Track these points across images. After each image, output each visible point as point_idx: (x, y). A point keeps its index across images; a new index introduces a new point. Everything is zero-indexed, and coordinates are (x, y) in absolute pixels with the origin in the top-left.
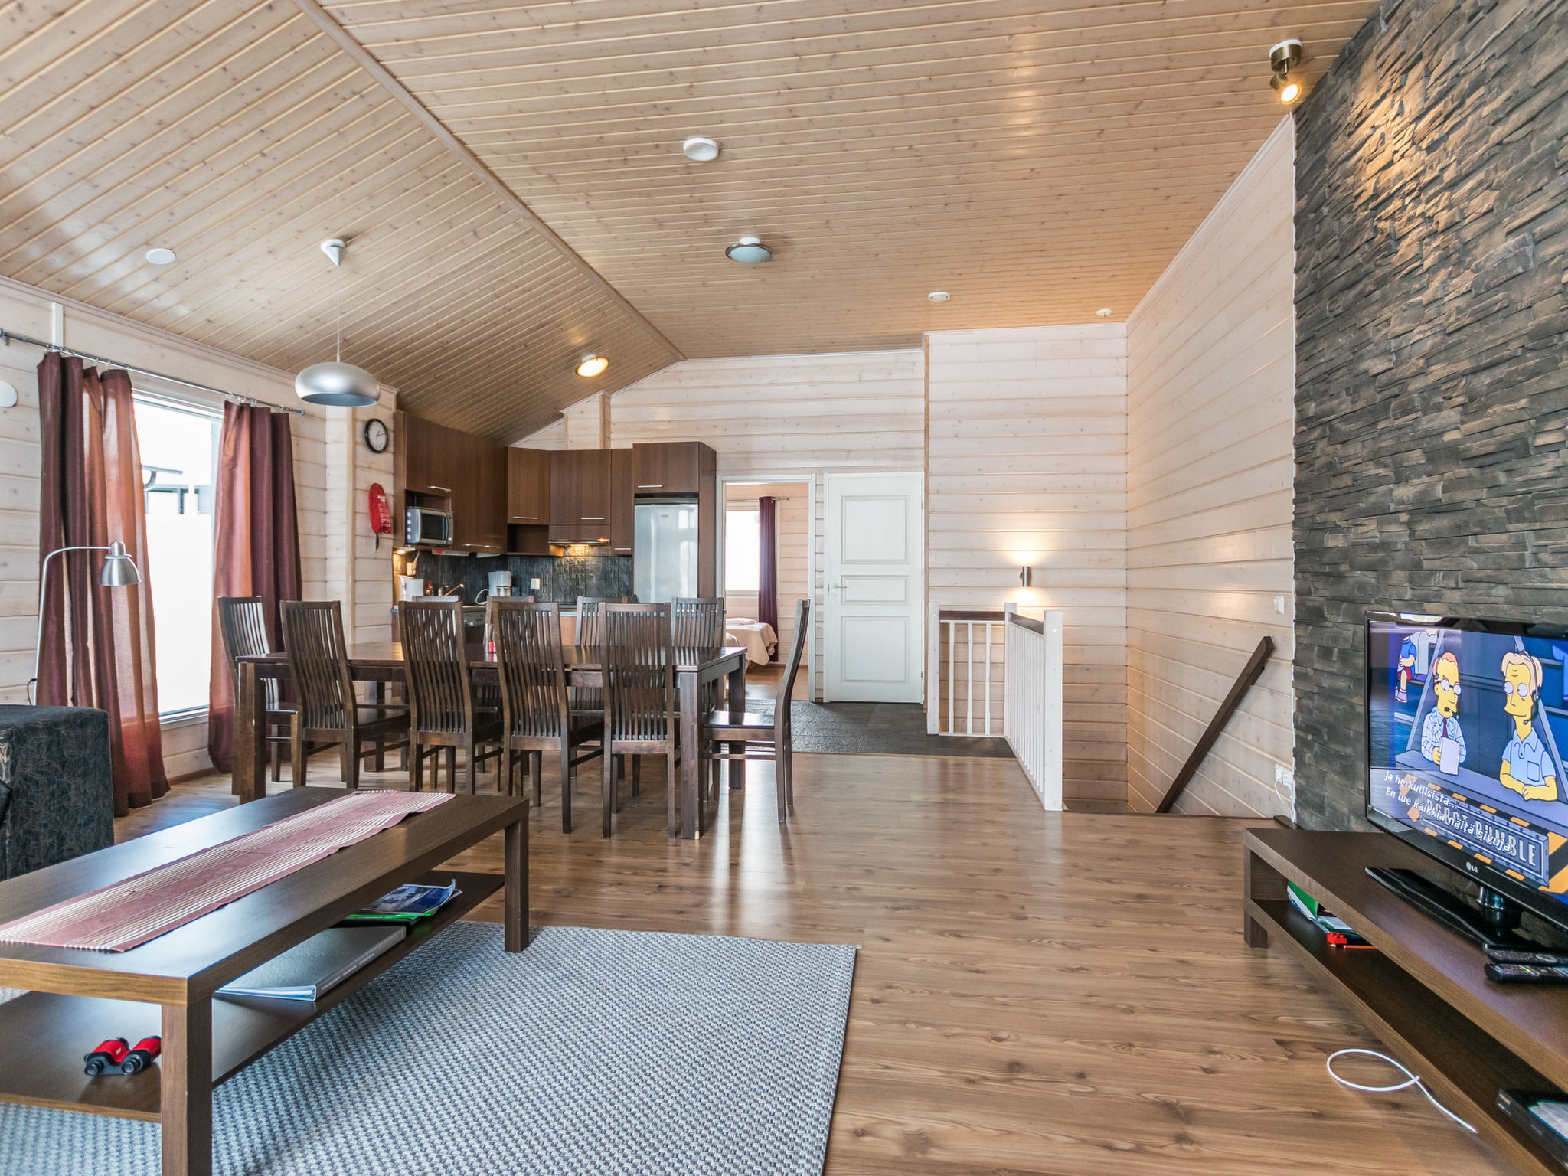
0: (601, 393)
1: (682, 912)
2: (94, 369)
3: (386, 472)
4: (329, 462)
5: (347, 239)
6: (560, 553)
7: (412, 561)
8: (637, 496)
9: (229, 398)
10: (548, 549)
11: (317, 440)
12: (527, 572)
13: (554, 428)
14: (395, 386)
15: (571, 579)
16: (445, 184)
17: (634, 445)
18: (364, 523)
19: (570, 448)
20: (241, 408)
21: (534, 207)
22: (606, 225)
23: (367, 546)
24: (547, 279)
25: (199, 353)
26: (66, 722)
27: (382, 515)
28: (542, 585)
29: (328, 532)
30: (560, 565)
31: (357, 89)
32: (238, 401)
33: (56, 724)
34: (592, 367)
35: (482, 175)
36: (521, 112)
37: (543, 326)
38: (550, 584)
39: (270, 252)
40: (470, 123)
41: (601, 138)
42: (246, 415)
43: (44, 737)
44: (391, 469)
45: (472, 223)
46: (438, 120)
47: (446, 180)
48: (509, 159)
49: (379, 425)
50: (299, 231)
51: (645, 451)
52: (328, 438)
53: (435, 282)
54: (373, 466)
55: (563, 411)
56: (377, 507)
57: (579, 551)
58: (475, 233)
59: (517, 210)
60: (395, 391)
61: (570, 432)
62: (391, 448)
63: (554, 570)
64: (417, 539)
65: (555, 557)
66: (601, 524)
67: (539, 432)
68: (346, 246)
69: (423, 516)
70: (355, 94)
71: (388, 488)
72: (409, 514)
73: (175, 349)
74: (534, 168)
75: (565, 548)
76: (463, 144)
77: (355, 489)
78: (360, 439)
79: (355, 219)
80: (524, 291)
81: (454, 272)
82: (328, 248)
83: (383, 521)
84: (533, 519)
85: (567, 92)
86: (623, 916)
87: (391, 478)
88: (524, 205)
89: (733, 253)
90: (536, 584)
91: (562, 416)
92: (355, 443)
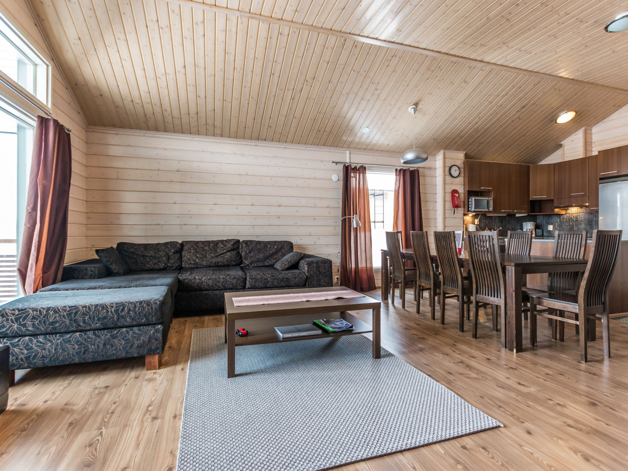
0: (584, 128)
1: (450, 373)
2: (356, 167)
3: (460, 184)
4: (437, 184)
5: (416, 104)
6: (563, 212)
7: (477, 218)
8: (601, 179)
9: (397, 167)
10: (554, 211)
11: (433, 177)
12: (546, 222)
13: (559, 152)
14: (464, 150)
15: (569, 225)
16: (442, 70)
17: (599, 152)
18: (449, 205)
19: (566, 160)
20: (400, 170)
21: (486, 60)
22: (525, 51)
23: (449, 213)
24: (513, 86)
25: (389, 155)
26: (321, 262)
27: (456, 201)
28: (554, 228)
29: (437, 209)
30: (563, 219)
31: (393, 54)
32: (399, 168)
33: (319, 262)
34: (565, 118)
35: (455, 59)
36: (448, 29)
37: (524, 107)
38: (558, 228)
39: (394, 118)
40: (435, 43)
41: (488, 18)
42: (402, 172)
43: (315, 265)
44: (463, 183)
45: (462, 79)
46: (425, 49)
47: (441, 68)
48: (460, 48)
49: (456, 167)
50: (399, 108)
51: (606, 154)
52: (437, 175)
53: (458, 107)
54: (453, 183)
55: (562, 143)
56: (454, 198)
57: (574, 211)
58: (465, 82)
59: (480, 65)
60: (464, 152)
61: (566, 153)
62: (463, 175)
63: (560, 221)
64: (473, 210)
65: (559, 215)
66: (583, 196)
67: (552, 155)
68: (417, 107)
69: (475, 200)
70: (393, 57)
71: (461, 189)
72: (470, 200)
73: (381, 156)
74: (472, 46)
75: (567, 210)
76: (440, 52)
77: (445, 193)
78: (447, 173)
79: (415, 97)
80: (504, 96)
81: (464, 100)
82: (411, 110)
83: (456, 203)
84: (544, 197)
85: (458, 11)
86: (427, 365)
87: (463, 187)
88: (481, 61)
89: (610, 29)
90: (551, 228)
91: (561, 146)
92: (445, 175)
